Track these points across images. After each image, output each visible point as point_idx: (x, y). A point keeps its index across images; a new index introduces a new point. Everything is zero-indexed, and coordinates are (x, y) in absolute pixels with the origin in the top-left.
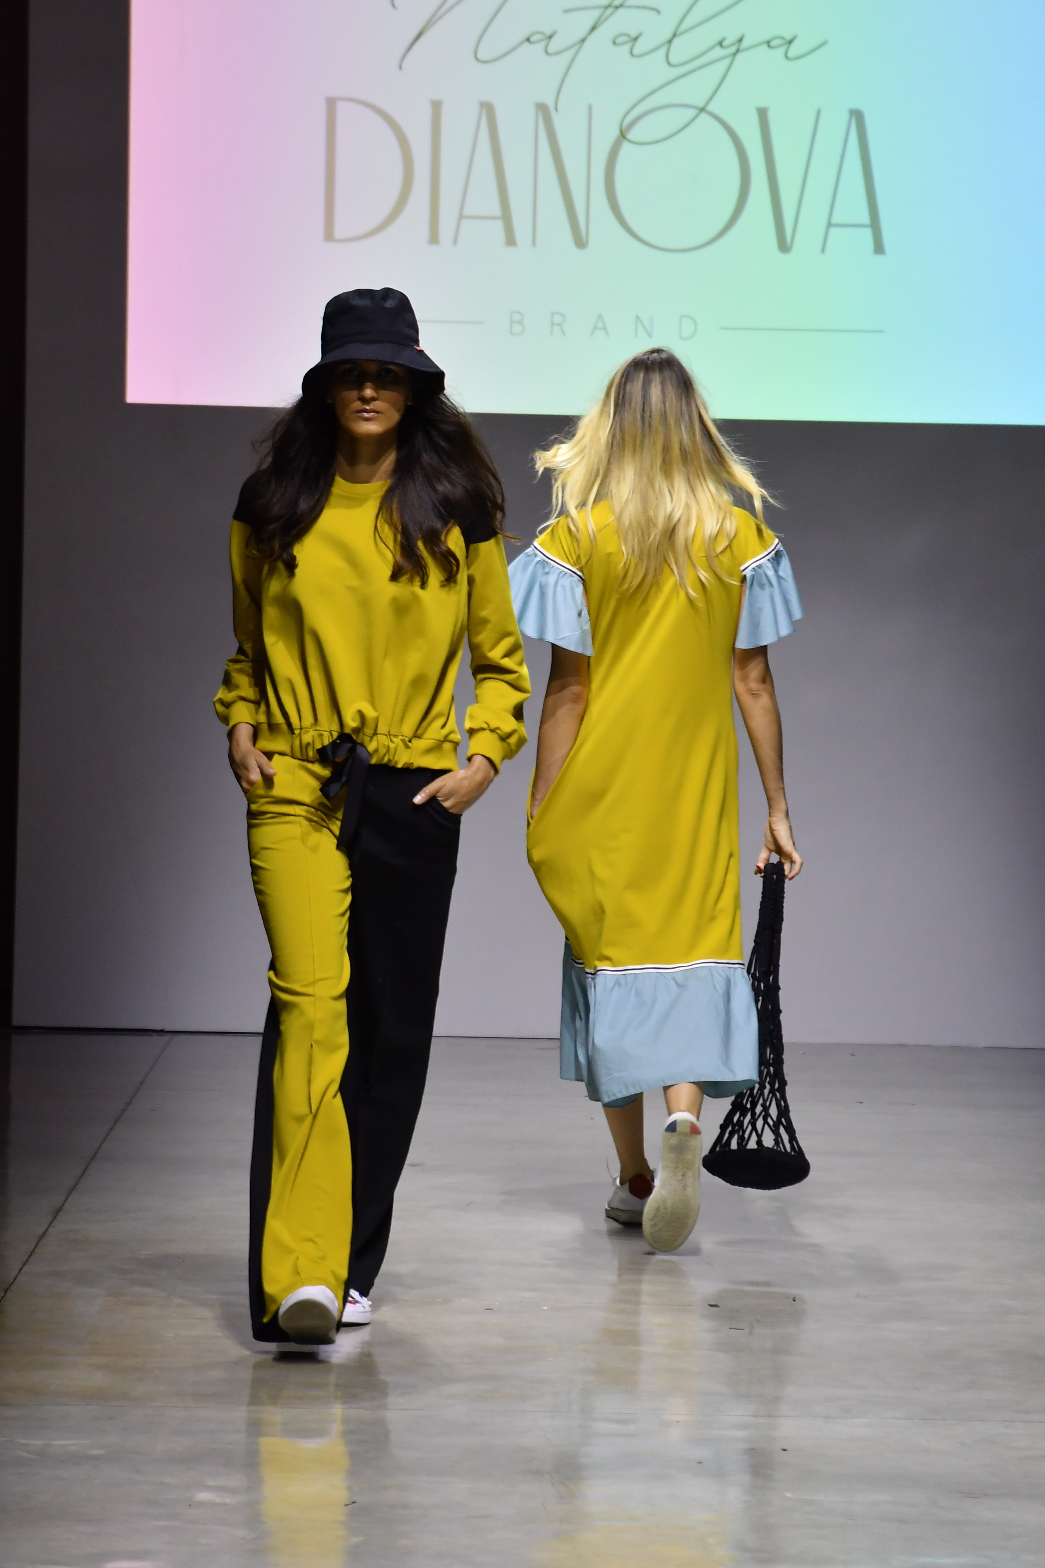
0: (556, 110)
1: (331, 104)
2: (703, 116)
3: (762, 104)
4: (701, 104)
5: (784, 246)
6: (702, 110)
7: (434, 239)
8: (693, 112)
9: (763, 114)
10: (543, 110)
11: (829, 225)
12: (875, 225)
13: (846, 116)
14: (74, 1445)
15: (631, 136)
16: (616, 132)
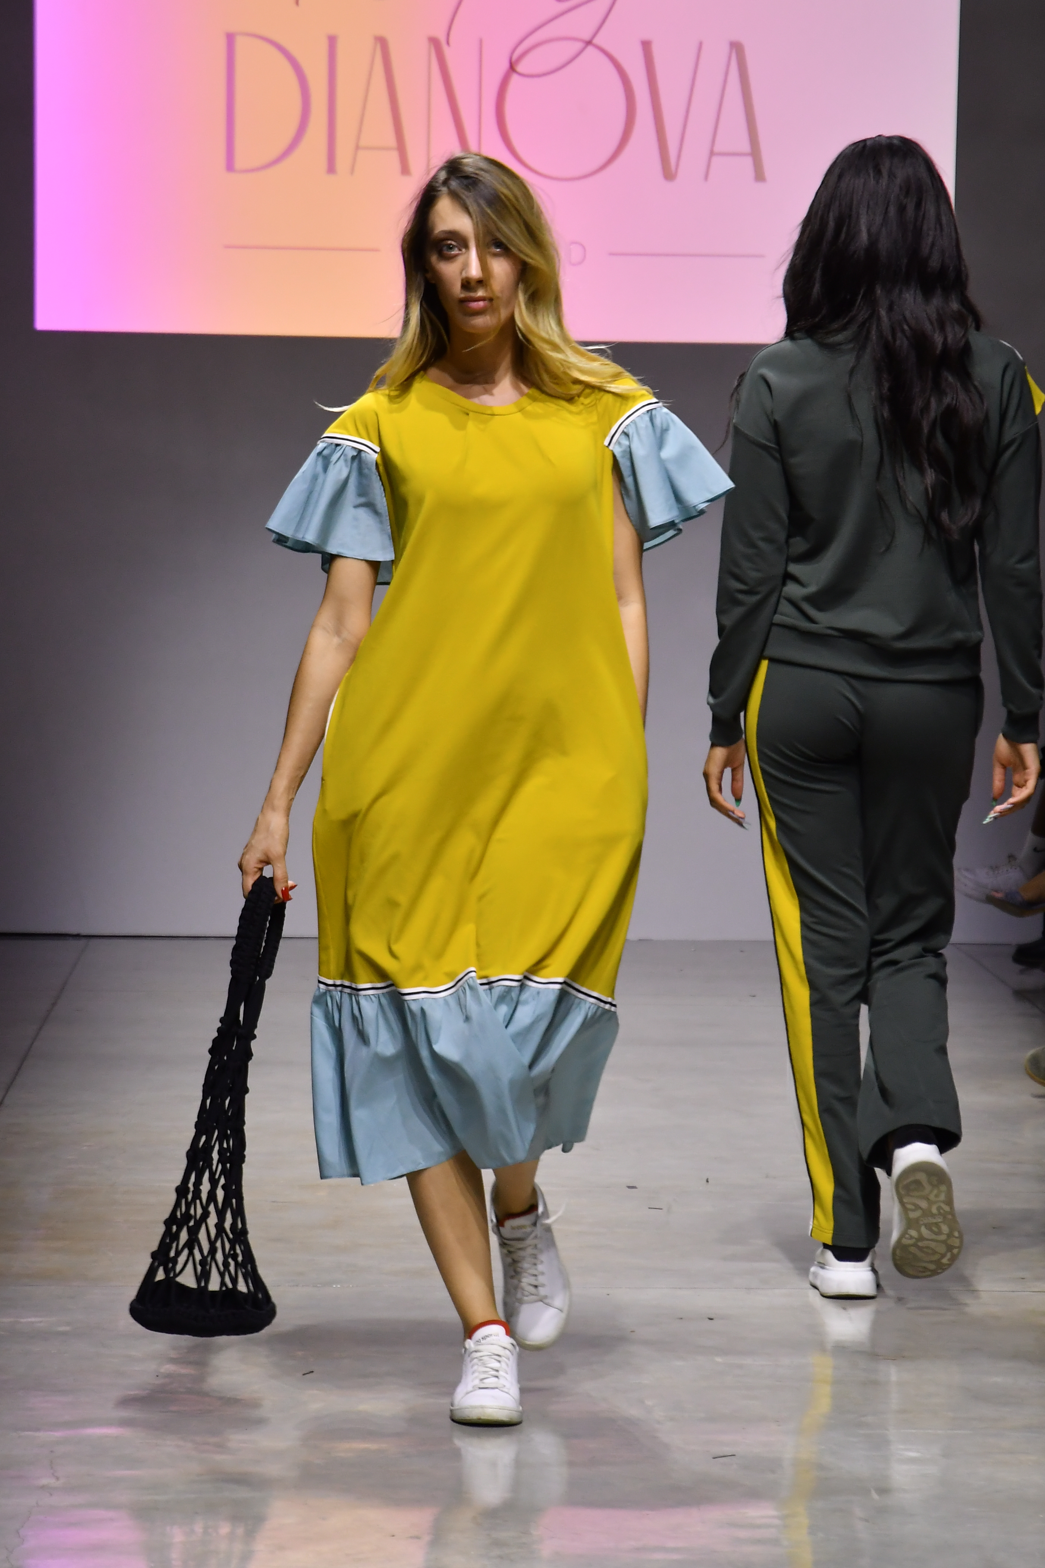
0: (448, 43)
1: (230, 38)
2: (590, 49)
3: (646, 37)
4: (587, 37)
5: (669, 174)
6: (589, 43)
7: (331, 168)
8: (579, 45)
9: (646, 46)
10: (434, 42)
11: (712, 153)
12: (755, 153)
13: (726, 48)
14: (41, 1322)
15: (520, 68)
16: (505, 65)
